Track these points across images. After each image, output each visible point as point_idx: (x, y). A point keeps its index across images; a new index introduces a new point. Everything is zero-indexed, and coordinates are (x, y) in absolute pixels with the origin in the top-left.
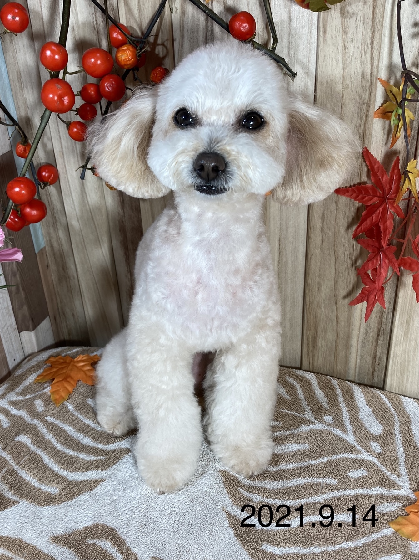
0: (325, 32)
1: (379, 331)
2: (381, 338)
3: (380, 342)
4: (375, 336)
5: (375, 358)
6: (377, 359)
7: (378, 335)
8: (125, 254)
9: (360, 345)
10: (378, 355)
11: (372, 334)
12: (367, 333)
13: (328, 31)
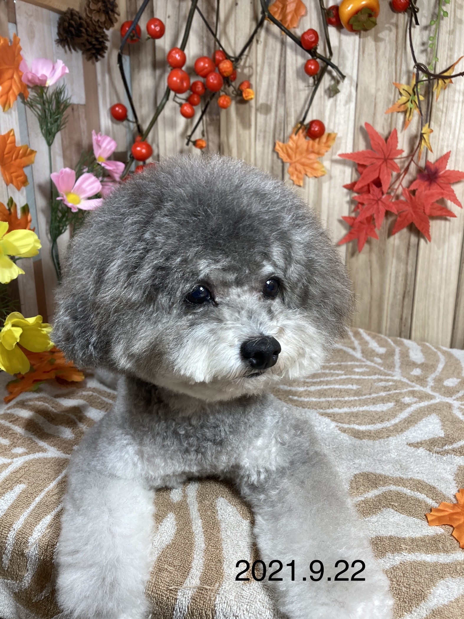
0: (363, 52)
2: (406, 300)
3: (405, 303)
4: (402, 298)
5: (401, 319)
6: (403, 319)
7: (404, 297)
9: (389, 308)
10: (404, 316)
11: (399, 297)
12: (395, 296)
13: (366, 51)
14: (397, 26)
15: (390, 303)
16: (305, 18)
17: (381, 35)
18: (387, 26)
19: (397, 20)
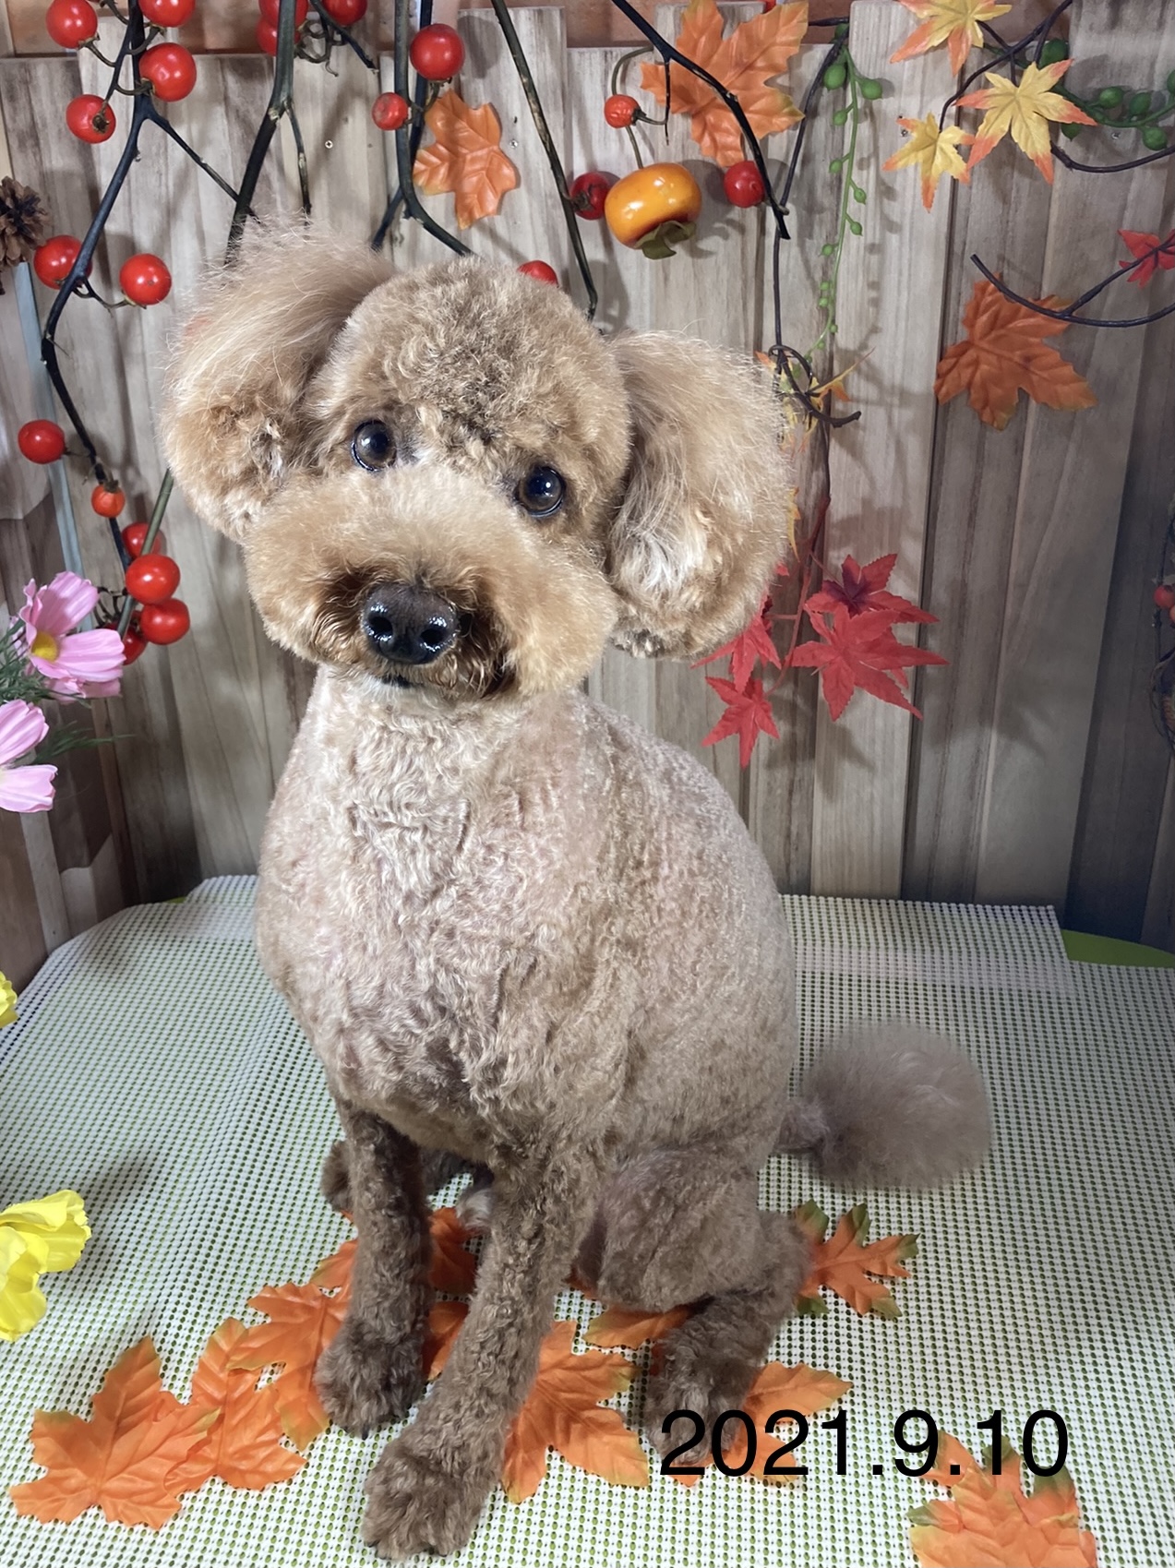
0: (666, 279)
1: (792, 783)
2: (797, 797)
3: (795, 804)
4: (786, 794)
5: (788, 836)
6: (793, 837)
7: (791, 793)
8: (288, 683)
9: (760, 815)
10: (794, 830)
11: (780, 791)
12: (770, 791)
13: (672, 277)
14: (742, 230)
15: (760, 804)
16: (515, 191)
17: (707, 244)
18: (718, 225)
19: (744, 216)
